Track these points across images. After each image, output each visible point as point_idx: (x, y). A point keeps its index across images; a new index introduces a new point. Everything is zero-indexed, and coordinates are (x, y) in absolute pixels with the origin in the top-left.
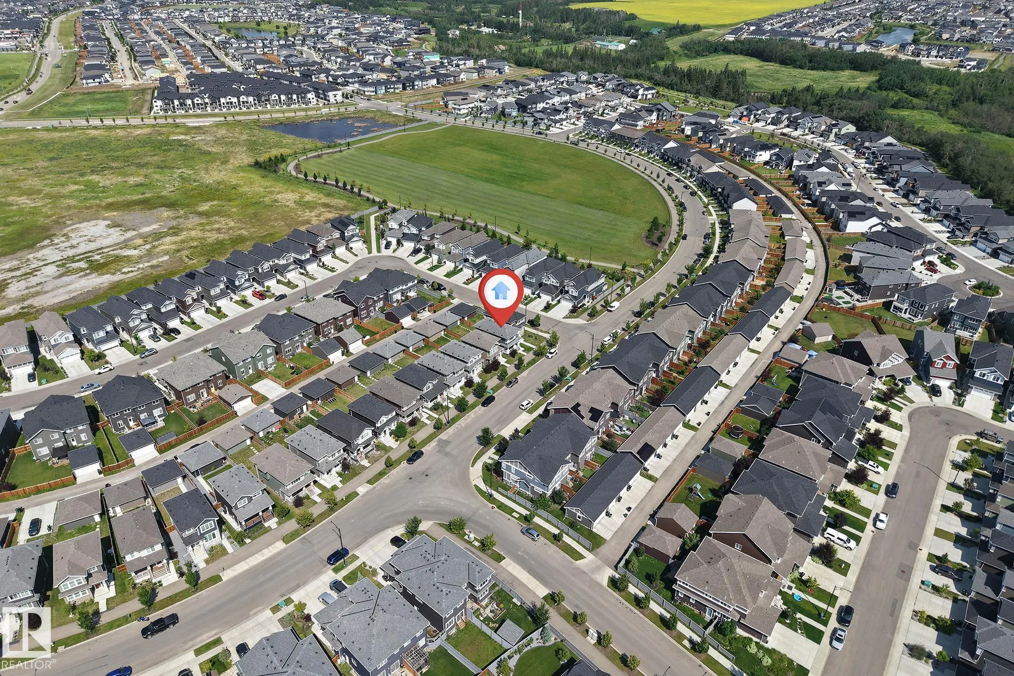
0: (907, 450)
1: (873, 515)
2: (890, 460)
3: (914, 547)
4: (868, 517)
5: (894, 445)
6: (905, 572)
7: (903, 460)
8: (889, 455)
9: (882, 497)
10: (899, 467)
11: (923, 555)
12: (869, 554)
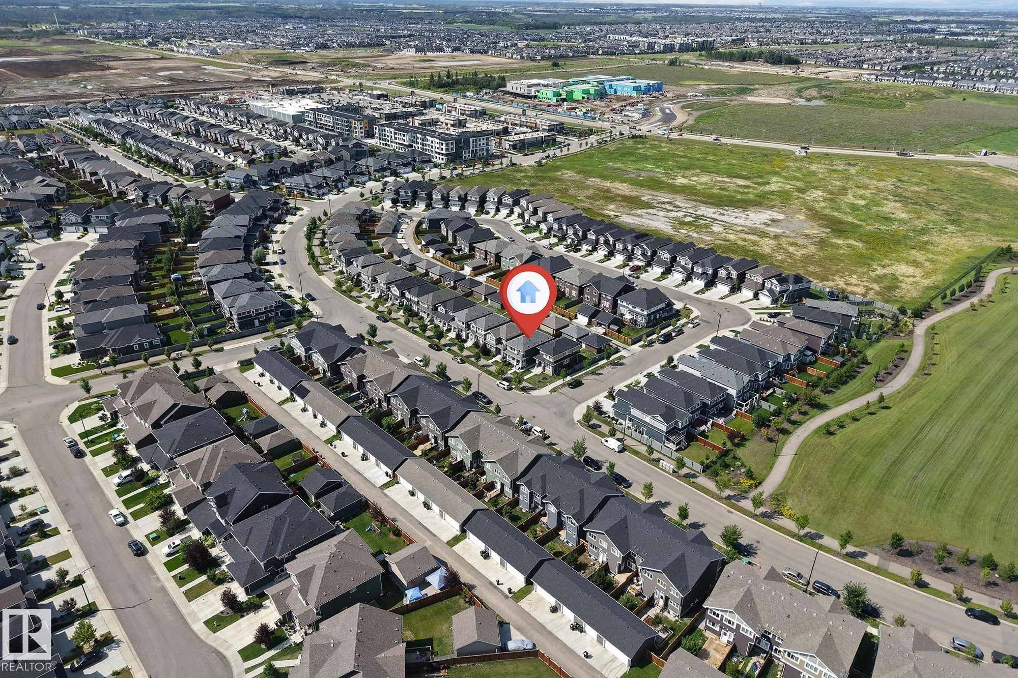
0: (173, 605)
1: (130, 518)
2: (174, 577)
3: (75, 528)
4: (131, 513)
5: (191, 595)
6: (65, 507)
7: (163, 589)
8: (181, 580)
9: (140, 537)
10: (158, 579)
11: (64, 529)
12: (103, 493)
